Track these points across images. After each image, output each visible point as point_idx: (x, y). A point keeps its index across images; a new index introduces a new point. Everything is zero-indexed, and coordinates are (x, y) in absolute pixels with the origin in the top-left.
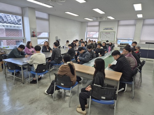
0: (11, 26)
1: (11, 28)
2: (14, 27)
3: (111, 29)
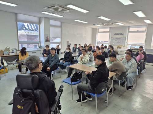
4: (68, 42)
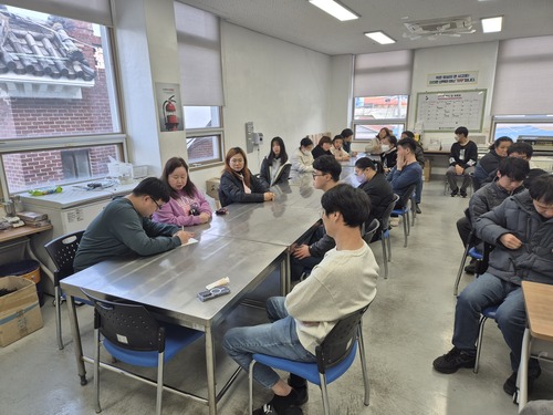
0: (36, 86)
1: (35, 96)
2: (51, 87)
3: (465, 78)
4: (248, 126)
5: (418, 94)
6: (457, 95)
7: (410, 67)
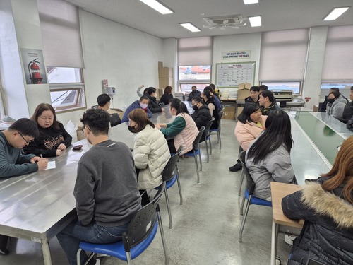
3: (243, 55)
4: (104, 83)
5: (217, 64)
6: (239, 65)
7: (211, 48)
